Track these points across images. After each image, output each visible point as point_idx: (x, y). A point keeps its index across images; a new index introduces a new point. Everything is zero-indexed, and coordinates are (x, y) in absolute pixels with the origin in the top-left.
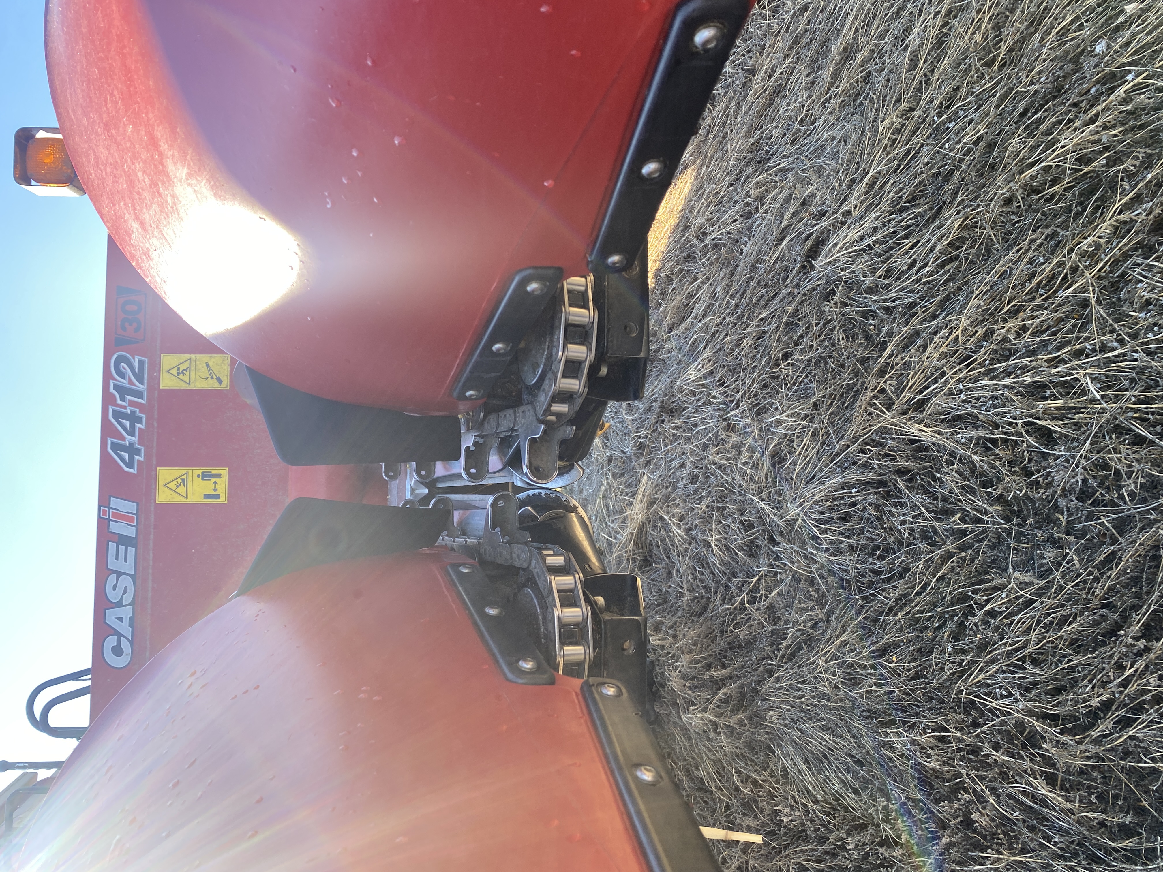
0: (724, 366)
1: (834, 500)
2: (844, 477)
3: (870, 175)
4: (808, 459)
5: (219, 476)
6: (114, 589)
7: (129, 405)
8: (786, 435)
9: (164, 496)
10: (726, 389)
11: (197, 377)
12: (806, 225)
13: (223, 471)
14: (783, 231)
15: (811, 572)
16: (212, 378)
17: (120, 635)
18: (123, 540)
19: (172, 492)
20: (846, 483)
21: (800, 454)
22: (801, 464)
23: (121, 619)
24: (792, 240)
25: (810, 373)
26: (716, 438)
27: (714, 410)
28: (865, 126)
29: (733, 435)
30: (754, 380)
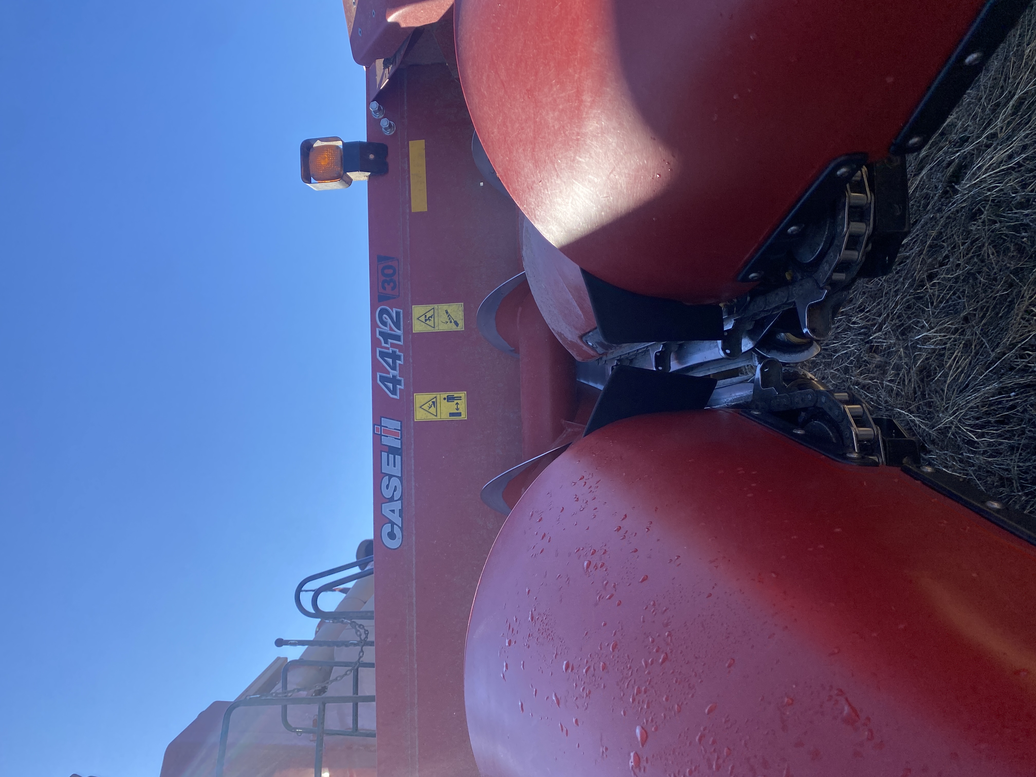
0: (864, 293)
1: (991, 405)
2: (1001, 382)
3: (1016, 97)
4: (960, 370)
5: (459, 398)
6: (387, 488)
7: (391, 347)
8: (934, 350)
9: (420, 415)
10: (868, 314)
11: (440, 322)
12: (946, 153)
13: (463, 394)
14: (921, 161)
15: (967, 475)
16: (451, 322)
17: (393, 524)
18: (392, 450)
19: (426, 413)
20: (1003, 388)
21: (951, 366)
22: (952, 376)
23: (393, 511)
24: (931, 169)
25: (958, 290)
26: (858, 361)
27: (854, 335)
28: (1008, 52)
29: (876, 356)
30: (897, 302)
